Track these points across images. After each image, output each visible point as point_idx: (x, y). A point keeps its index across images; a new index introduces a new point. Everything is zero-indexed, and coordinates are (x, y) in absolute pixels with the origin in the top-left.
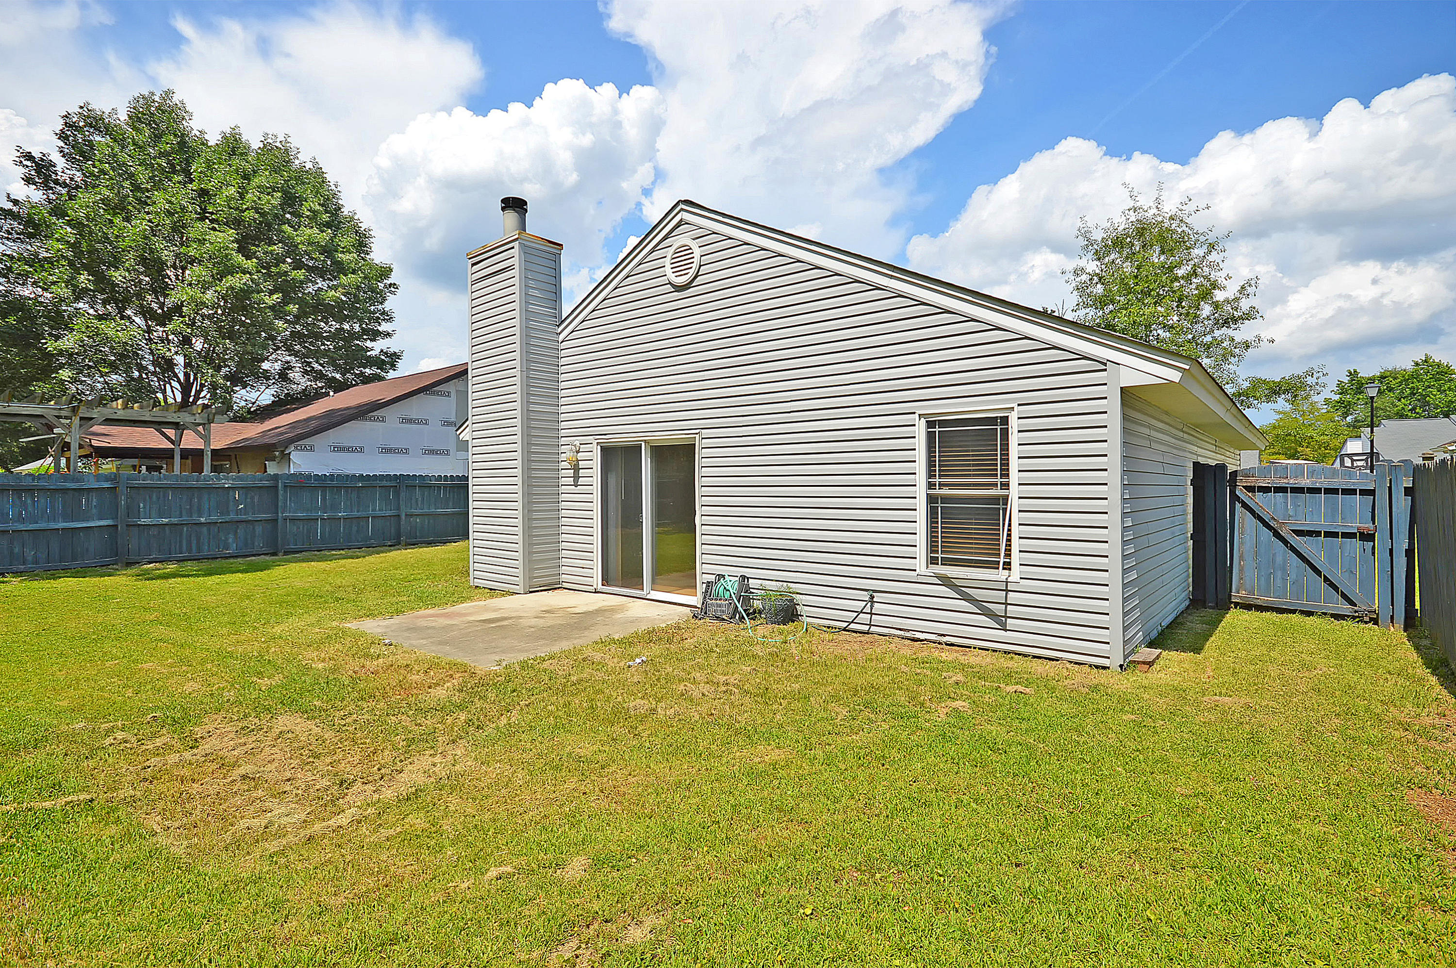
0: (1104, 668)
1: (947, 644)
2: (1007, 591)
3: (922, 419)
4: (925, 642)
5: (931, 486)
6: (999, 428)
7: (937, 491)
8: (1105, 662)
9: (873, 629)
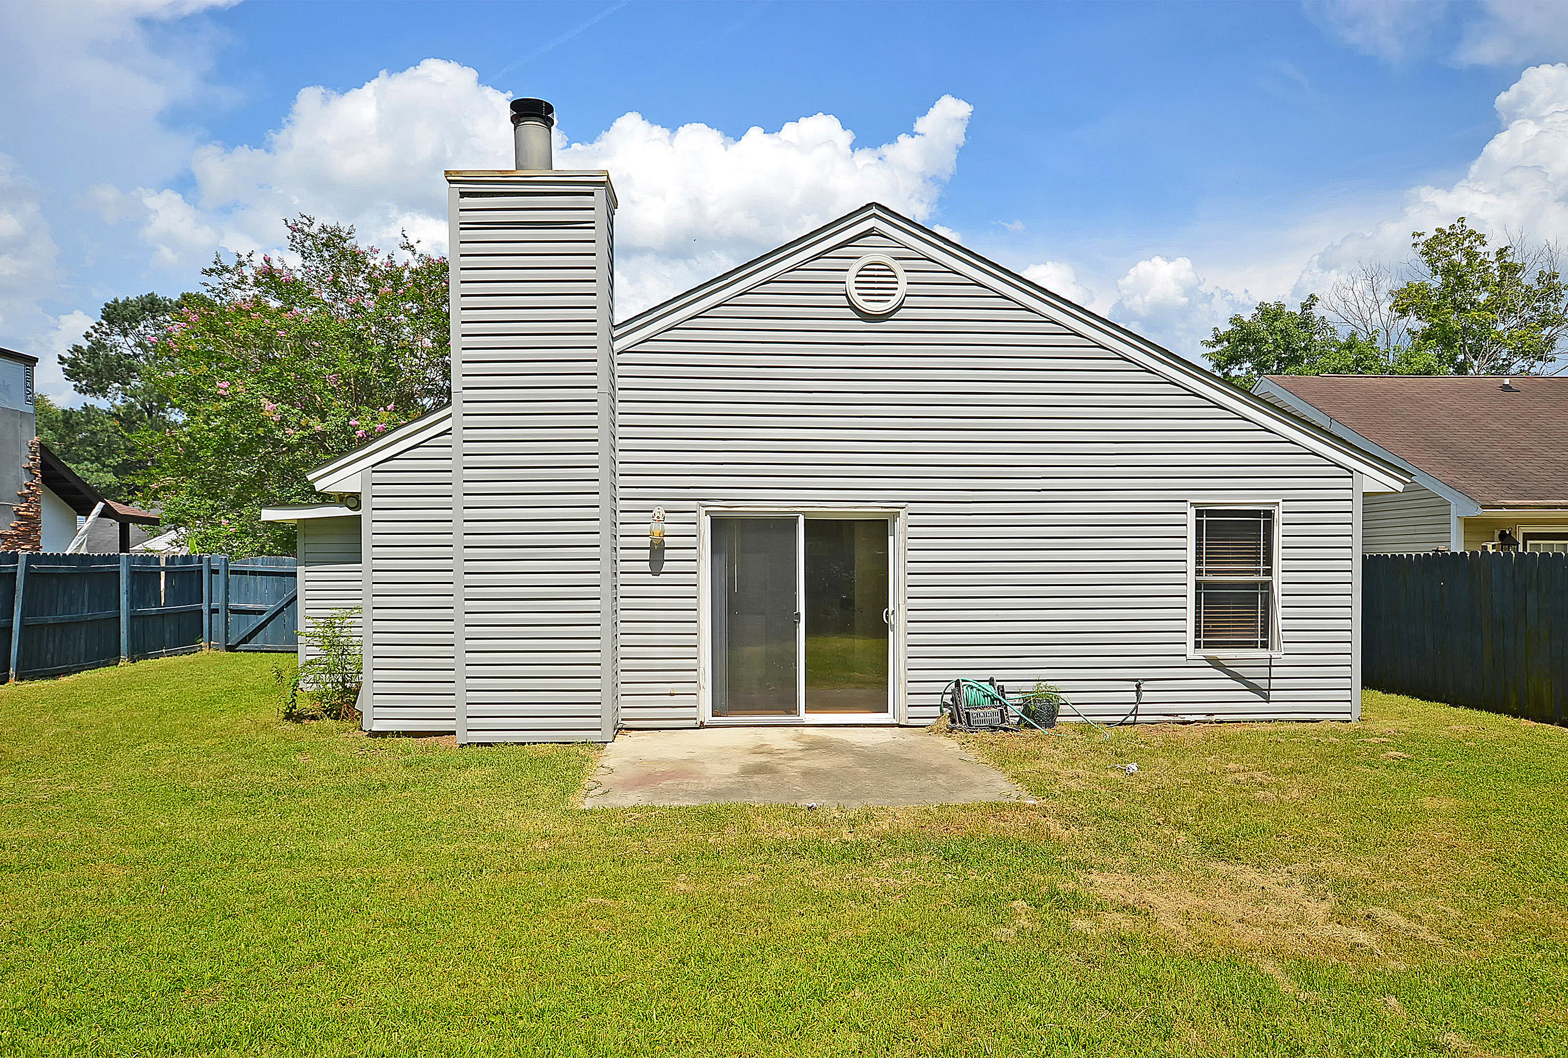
0: (1348, 721)
1: (1217, 723)
2: (1270, 666)
3: (1193, 507)
4: (1196, 724)
5: (1199, 572)
6: (1262, 520)
7: (1204, 578)
8: (1348, 717)
9: (1139, 718)
